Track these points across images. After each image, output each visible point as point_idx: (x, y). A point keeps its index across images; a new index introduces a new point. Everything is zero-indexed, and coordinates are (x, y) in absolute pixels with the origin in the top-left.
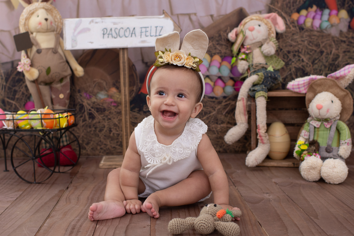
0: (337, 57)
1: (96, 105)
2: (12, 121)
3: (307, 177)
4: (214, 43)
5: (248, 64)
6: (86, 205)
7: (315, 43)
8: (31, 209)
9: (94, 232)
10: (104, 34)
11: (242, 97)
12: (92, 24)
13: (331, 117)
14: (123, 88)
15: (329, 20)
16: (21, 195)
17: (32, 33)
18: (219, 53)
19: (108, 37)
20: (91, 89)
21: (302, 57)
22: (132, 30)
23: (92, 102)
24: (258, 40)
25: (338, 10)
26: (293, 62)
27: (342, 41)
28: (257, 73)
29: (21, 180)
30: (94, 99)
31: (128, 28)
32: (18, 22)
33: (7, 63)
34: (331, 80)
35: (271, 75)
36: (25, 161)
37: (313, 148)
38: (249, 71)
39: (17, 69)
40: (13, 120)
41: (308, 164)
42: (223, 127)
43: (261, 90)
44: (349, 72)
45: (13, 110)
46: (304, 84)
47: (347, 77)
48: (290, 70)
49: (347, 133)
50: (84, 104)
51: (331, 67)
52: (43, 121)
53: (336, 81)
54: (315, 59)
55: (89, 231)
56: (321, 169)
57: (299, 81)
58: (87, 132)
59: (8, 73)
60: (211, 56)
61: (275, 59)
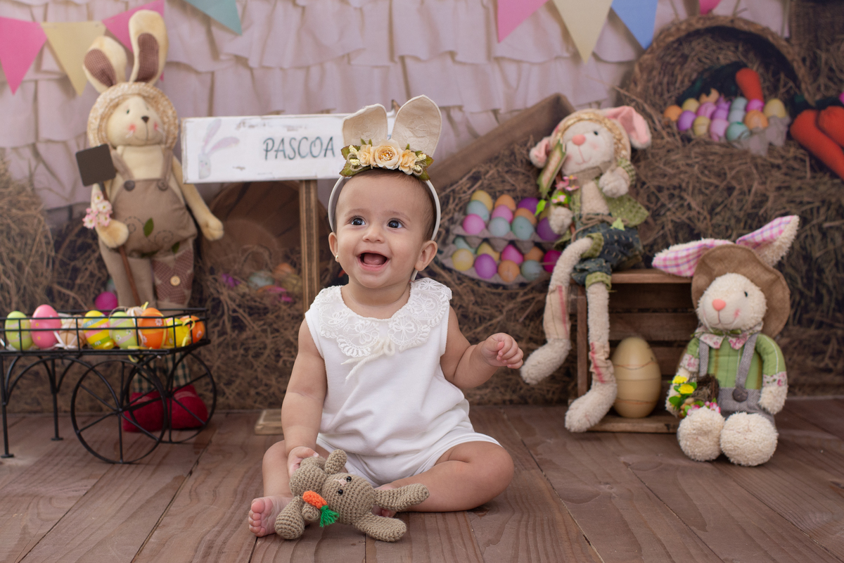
0: (764, 199)
1: (248, 301)
2: (75, 332)
3: (692, 452)
4: (500, 170)
5: (571, 216)
6: (232, 504)
7: (716, 169)
8: (117, 512)
9: (252, 554)
10: (267, 151)
11: (559, 284)
12: (242, 129)
13: (744, 326)
14: (306, 263)
15: (744, 121)
16: (94, 486)
17: (115, 148)
18: (512, 191)
19: (276, 157)
20: (236, 267)
21: (689, 199)
22: (325, 142)
23: (238, 294)
24: (592, 163)
25: (765, 101)
26: (669, 210)
27: (773, 166)
28: (590, 234)
29: (91, 455)
30: (242, 288)
31: (318, 138)
32: (85, 123)
33: (58, 209)
34: (743, 249)
35: (620, 237)
36: (95, 419)
37: (706, 391)
38: (573, 229)
39: (83, 222)
40: (77, 329)
41: (695, 423)
43: (598, 269)
44: (781, 232)
45: (69, 310)
46: (687, 256)
47: (777, 243)
48: (663, 228)
49: (778, 359)
50: (222, 298)
51: (749, 222)
52: (140, 332)
53: (753, 251)
54: (718, 205)
55: (243, 552)
56: (720, 435)
57: (677, 252)
58: (229, 358)
59: (60, 231)
60: (495, 197)
61: (628, 204)
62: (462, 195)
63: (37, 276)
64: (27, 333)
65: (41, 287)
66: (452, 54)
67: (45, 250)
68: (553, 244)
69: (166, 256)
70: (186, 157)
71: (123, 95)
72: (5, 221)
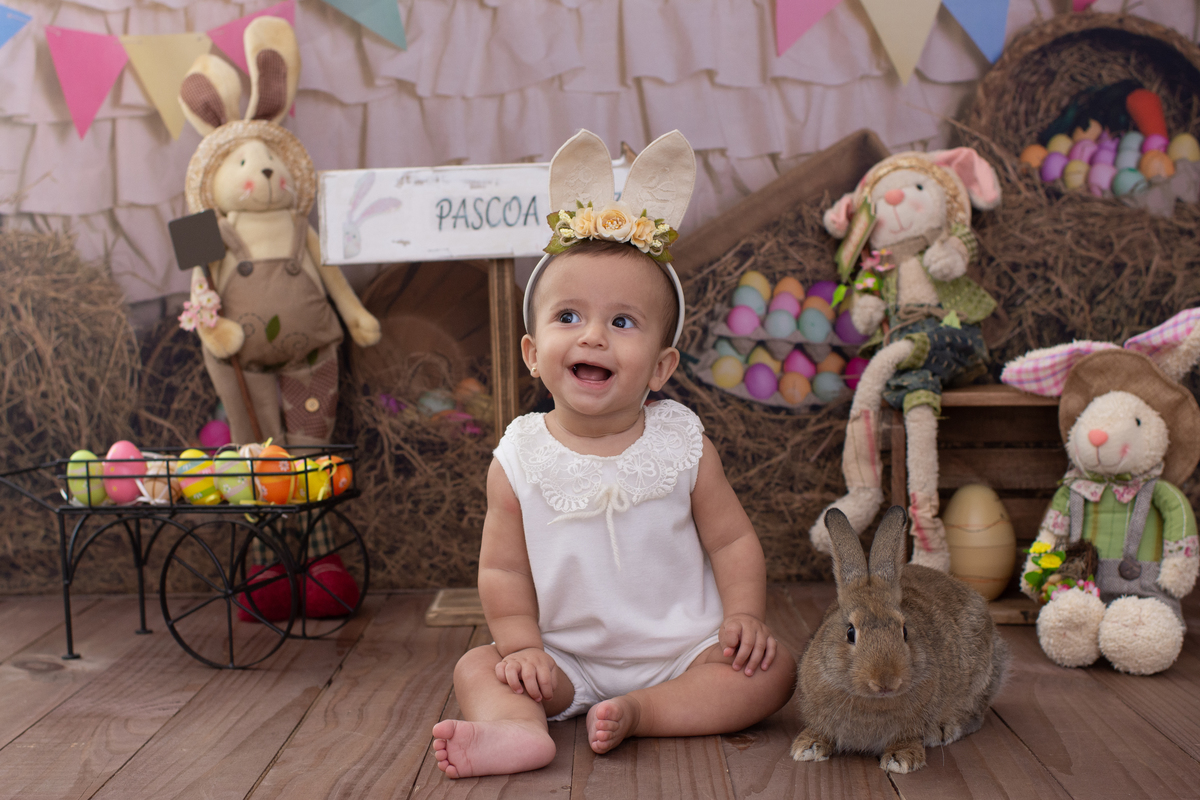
0: (1168, 281)
1: (417, 432)
2: (166, 480)
3: (1058, 654)
4: (781, 240)
5: (883, 308)
6: (384, 731)
7: (1098, 238)
8: (221, 740)
10: (441, 217)
11: (865, 407)
12: (406, 186)
13: (1135, 468)
14: (500, 379)
15: (1139, 167)
16: (190, 702)
17: (225, 215)
18: (798, 271)
19: (455, 226)
20: (400, 384)
21: (1058, 281)
22: (525, 204)
23: (404, 424)
24: (914, 231)
25: (1170, 136)
26: (1029, 297)
27: (1182, 232)
28: (909, 335)
29: (189, 657)
30: (410, 414)
31: (515, 198)
32: (182, 178)
33: (146, 303)
34: (1134, 356)
35: (954, 339)
37: (1079, 564)
38: (885, 327)
39: (179, 322)
40: (169, 476)
41: (1061, 612)
42: (810, 501)
43: (921, 385)
44: (1189, 331)
45: (163, 447)
46: (1052, 366)
47: (1184, 347)
48: (1020, 324)
49: (1185, 517)
50: (380, 428)
51: (1147, 314)
52: (257, 480)
53: (1148, 358)
54: (1101, 290)
56: (1098, 630)
57: (1037, 360)
58: (391, 515)
59: (150, 333)
60: (773, 281)
61: (966, 289)
62: (726, 279)
63: (116, 398)
64: (98, 481)
65: (122, 414)
66: (710, 74)
67: (127, 361)
68: (857, 348)
69: (299, 368)
70: (326, 226)
71: (235, 139)
72: (70, 320)
